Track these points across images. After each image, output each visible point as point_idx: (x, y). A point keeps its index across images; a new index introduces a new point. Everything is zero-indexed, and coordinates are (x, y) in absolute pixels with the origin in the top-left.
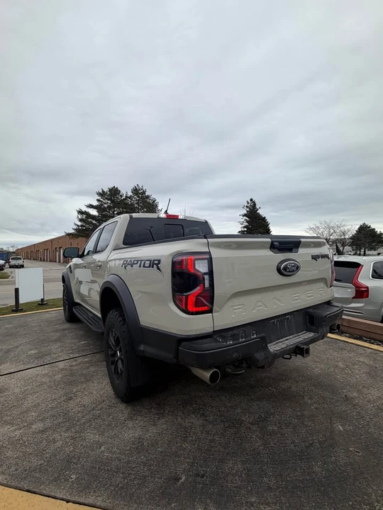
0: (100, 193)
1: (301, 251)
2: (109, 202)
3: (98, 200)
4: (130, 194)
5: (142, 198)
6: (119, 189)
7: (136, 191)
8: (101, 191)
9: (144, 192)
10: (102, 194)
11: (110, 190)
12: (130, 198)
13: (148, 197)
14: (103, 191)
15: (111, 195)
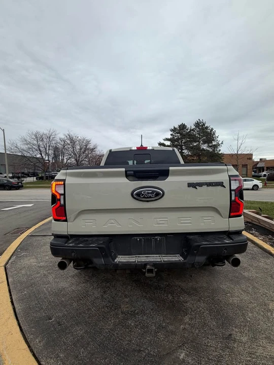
0: (173, 130)
1: (170, 179)
2: (179, 135)
3: (171, 135)
4: (193, 127)
5: (203, 129)
6: (186, 124)
7: (197, 124)
8: (173, 128)
9: (204, 124)
10: (174, 130)
11: (180, 126)
12: (193, 130)
13: (207, 128)
14: (175, 128)
15: (180, 129)
